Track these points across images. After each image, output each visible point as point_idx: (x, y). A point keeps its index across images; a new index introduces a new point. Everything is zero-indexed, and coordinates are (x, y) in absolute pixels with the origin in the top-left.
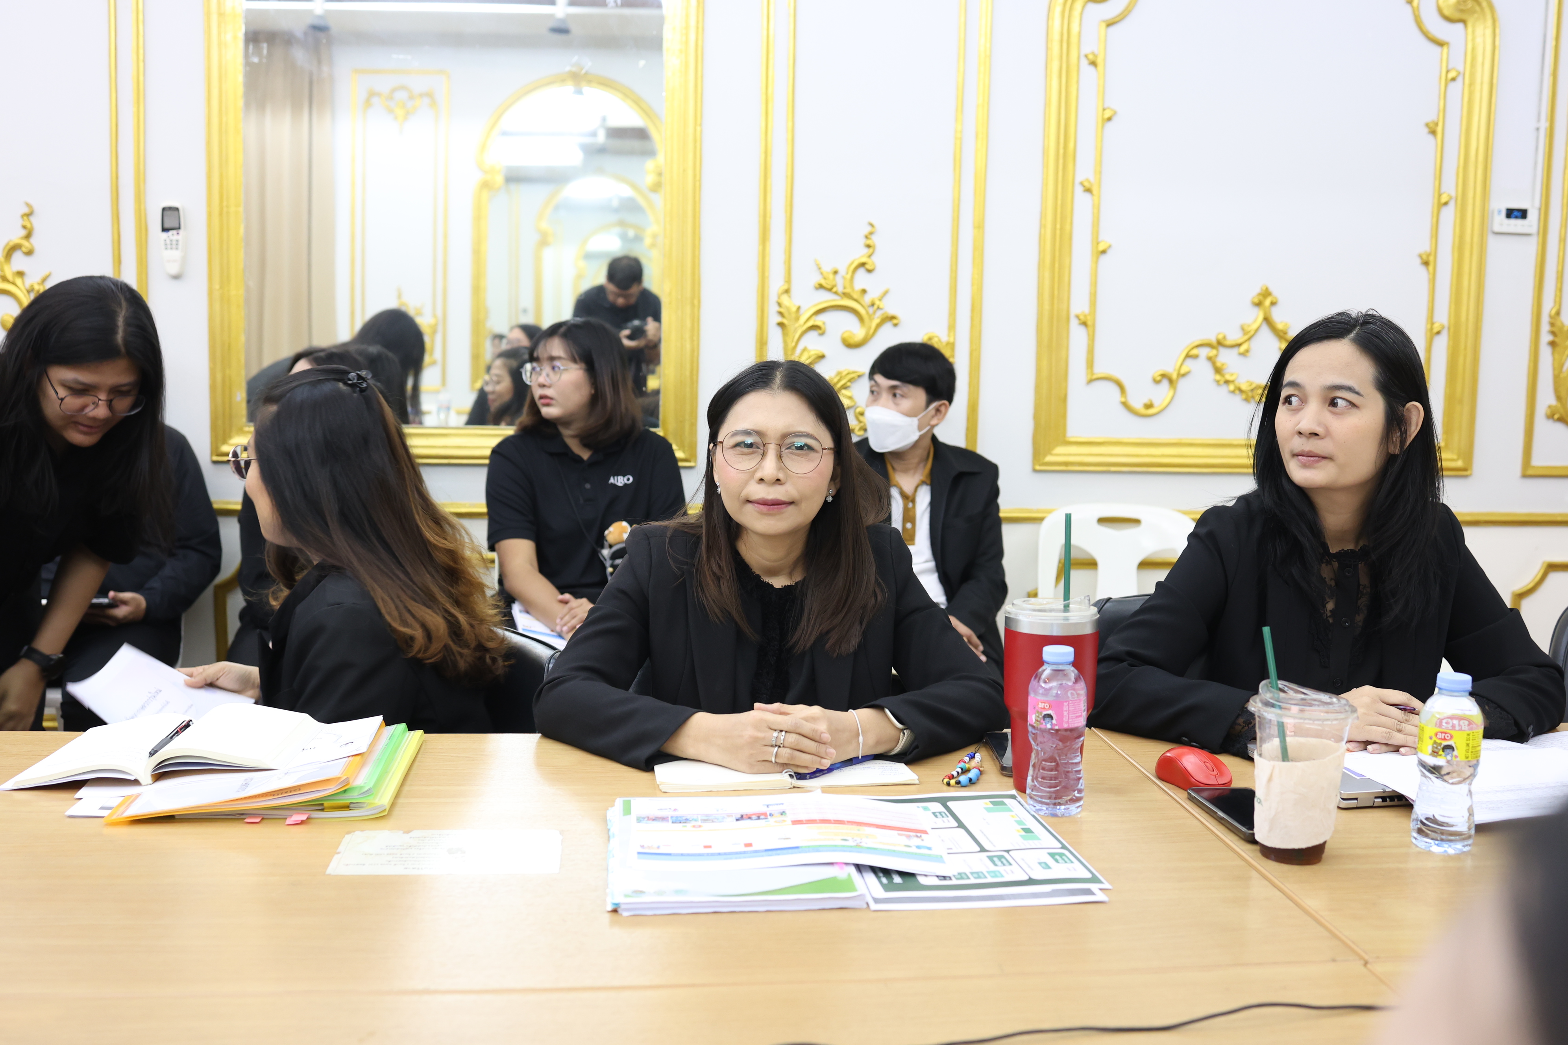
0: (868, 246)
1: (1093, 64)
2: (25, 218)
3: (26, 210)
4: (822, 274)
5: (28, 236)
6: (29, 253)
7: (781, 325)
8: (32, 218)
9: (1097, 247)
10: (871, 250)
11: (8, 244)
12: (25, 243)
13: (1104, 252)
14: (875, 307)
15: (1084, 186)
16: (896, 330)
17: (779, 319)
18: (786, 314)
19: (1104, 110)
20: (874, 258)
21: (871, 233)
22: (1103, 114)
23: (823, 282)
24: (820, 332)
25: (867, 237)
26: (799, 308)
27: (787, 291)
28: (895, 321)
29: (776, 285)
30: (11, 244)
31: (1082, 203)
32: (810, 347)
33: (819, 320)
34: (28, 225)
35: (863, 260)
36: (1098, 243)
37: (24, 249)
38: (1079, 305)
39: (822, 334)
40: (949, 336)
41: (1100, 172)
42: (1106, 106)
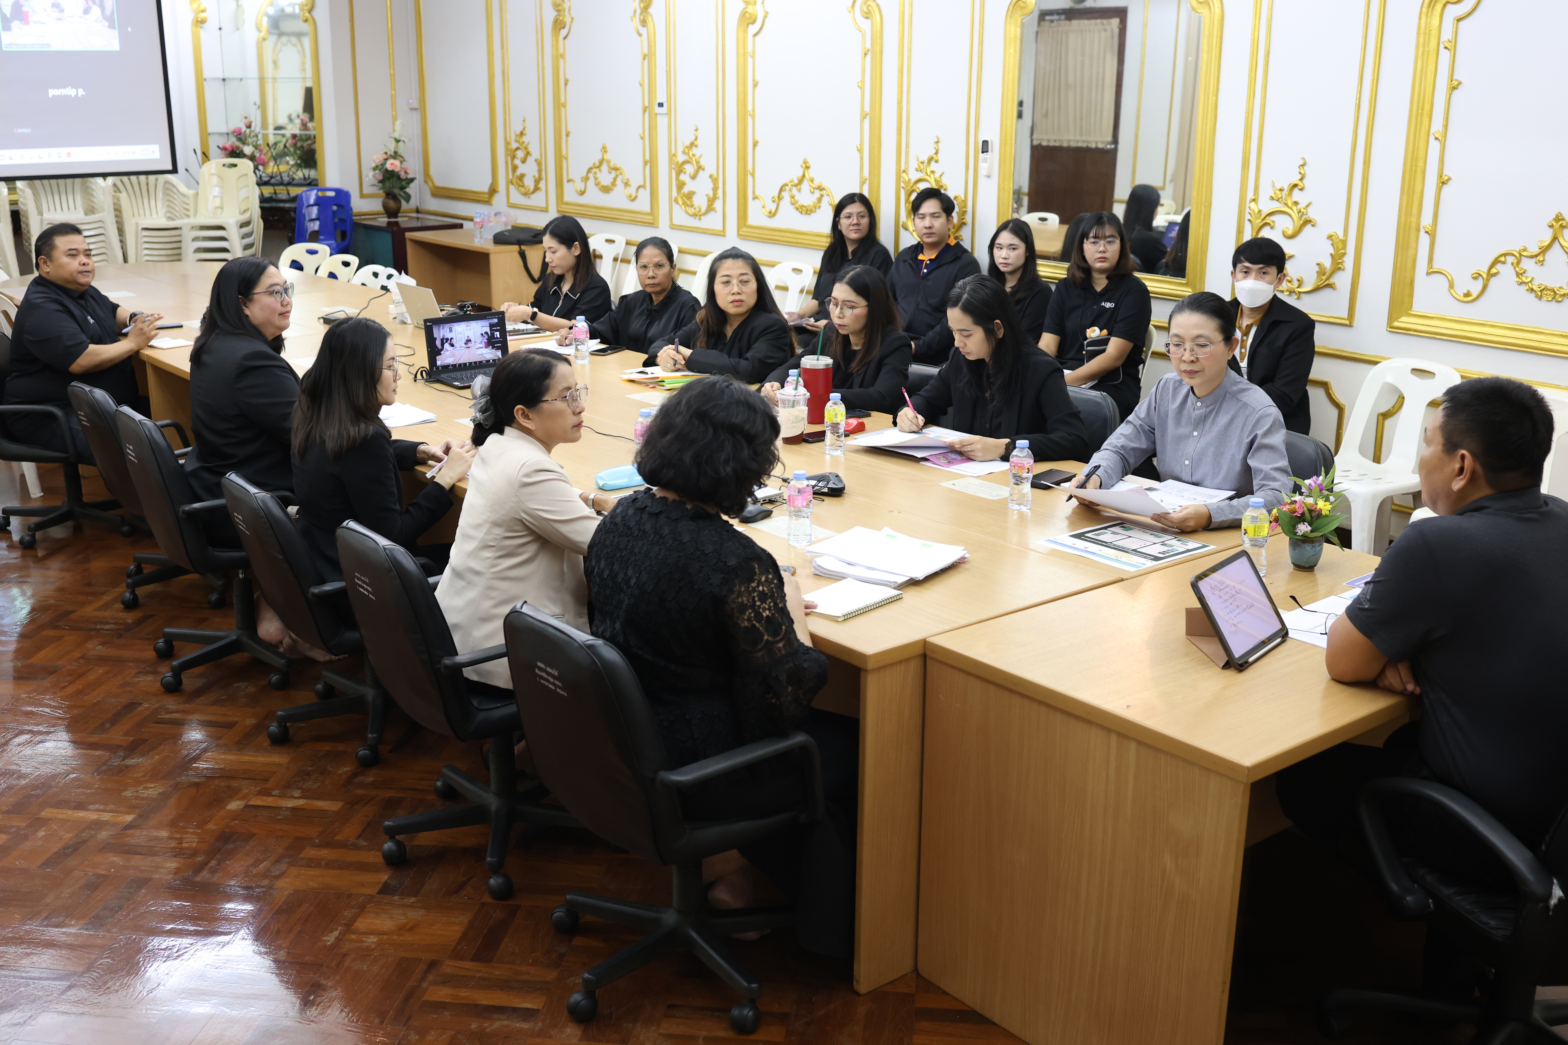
0: (1301, 174)
1: (1447, 48)
2: (936, 143)
3: (936, 139)
4: (1274, 190)
5: (937, 153)
7: (1249, 220)
8: (939, 144)
9: (1441, 179)
12: (935, 156)
13: (1446, 182)
14: (1301, 213)
16: (1313, 229)
17: (1250, 217)
18: (1251, 214)
19: (1452, 82)
20: (1304, 181)
21: (1303, 165)
23: (1275, 195)
24: (1269, 227)
25: (1300, 168)
26: (1258, 211)
27: (1255, 200)
28: (1311, 223)
29: (1250, 195)
30: (928, 156)
31: (1433, 148)
33: (1268, 220)
34: (936, 147)
35: (1297, 182)
36: (1442, 176)
38: (1426, 220)
40: (1343, 235)
41: (1447, 127)
42: (1454, 78)
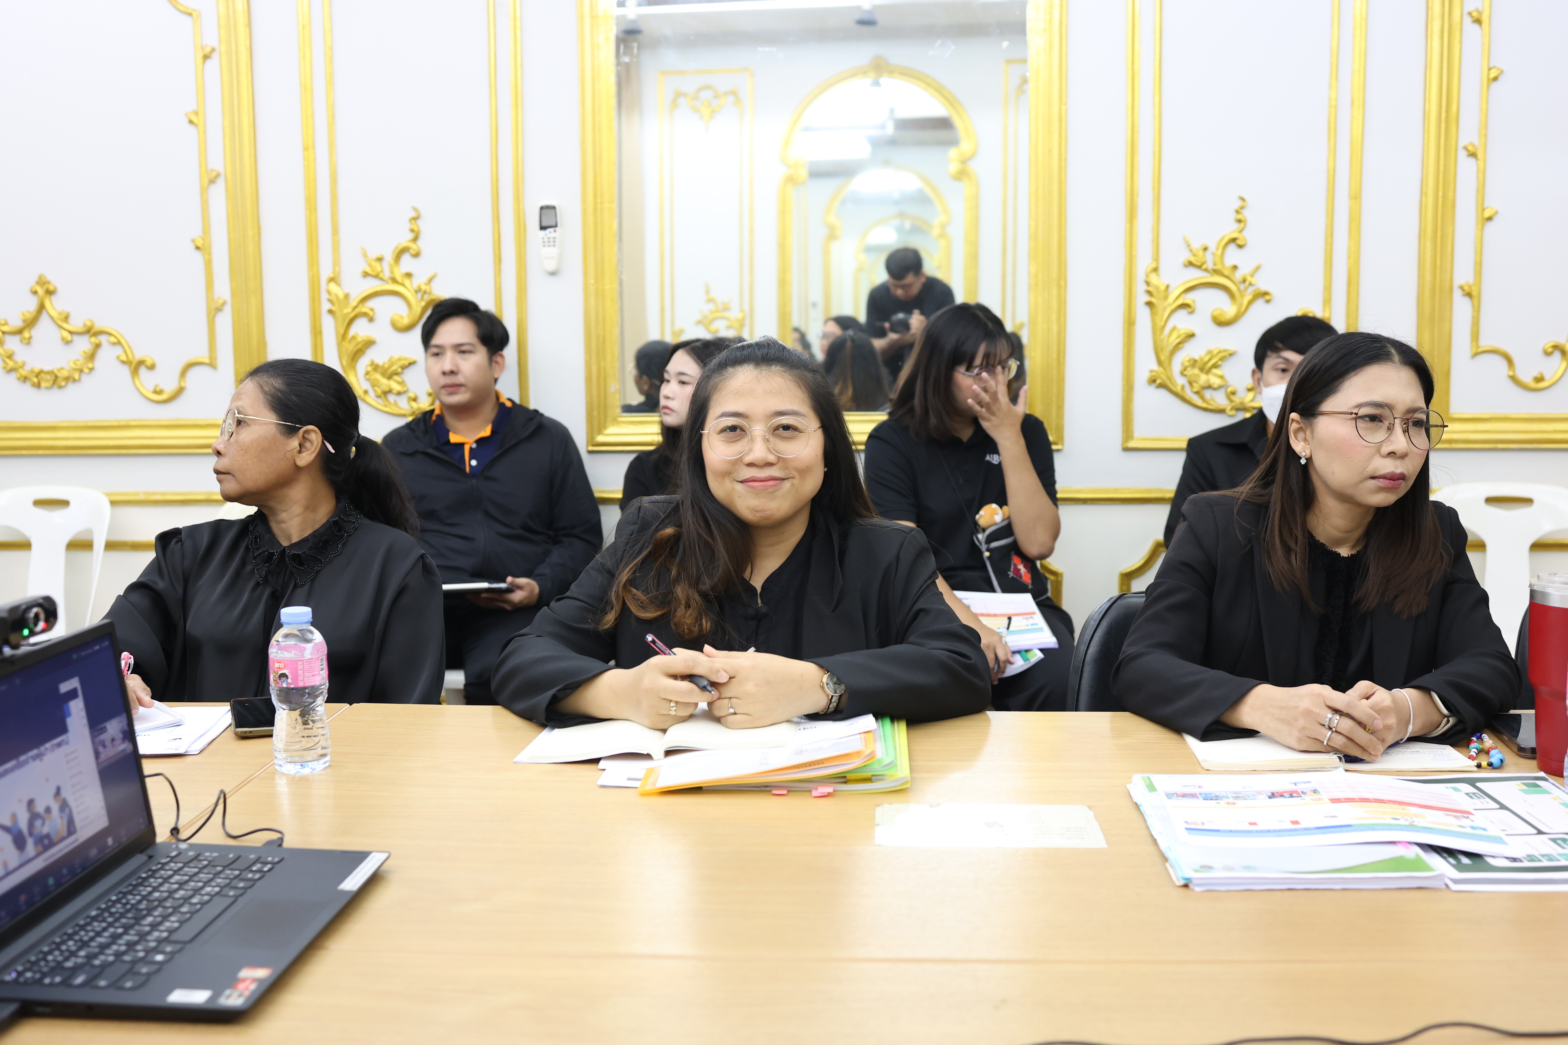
0: (1239, 221)
1: (1478, 21)
2: (413, 221)
3: (413, 214)
4: (1191, 251)
5: (415, 239)
6: (417, 255)
7: (1149, 304)
8: (419, 222)
9: (1483, 214)
10: (1242, 225)
11: (397, 247)
12: (412, 246)
13: (1490, 219)
14: (1247, 283)
15: (1468, 151)
16: (1268, 307)
17: (1147, 298)
18: (1155, 293)
19: (1490, 69)
20: (1245, 233)
21: (1242, 208)
22: (1489, 74)
23: (1193, 259)
24: (1190, 310)
25: (1237, 212)
26: (1168, 287)
27: (1155, 270)
28: (1267, 297)
29: (1144, 263)
30: (401, 247)
31: (1466, 168)
32: (1179, 326)
33: (1188, 298)
34: (416, 229)
35: (1234, 235)
36: (1484, 210)
37: (412, 252)
38: (1463, 275)
39: (1191, 313)
40: (1324, 310)
41: (1486, 136)
42: (1491, 65)
